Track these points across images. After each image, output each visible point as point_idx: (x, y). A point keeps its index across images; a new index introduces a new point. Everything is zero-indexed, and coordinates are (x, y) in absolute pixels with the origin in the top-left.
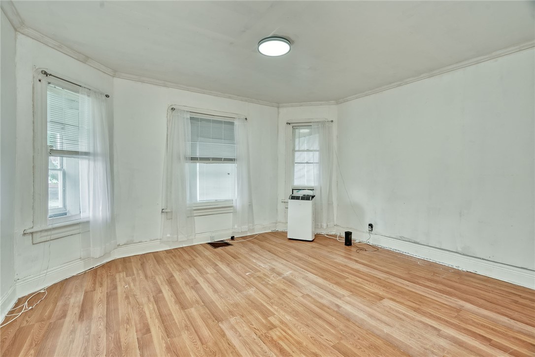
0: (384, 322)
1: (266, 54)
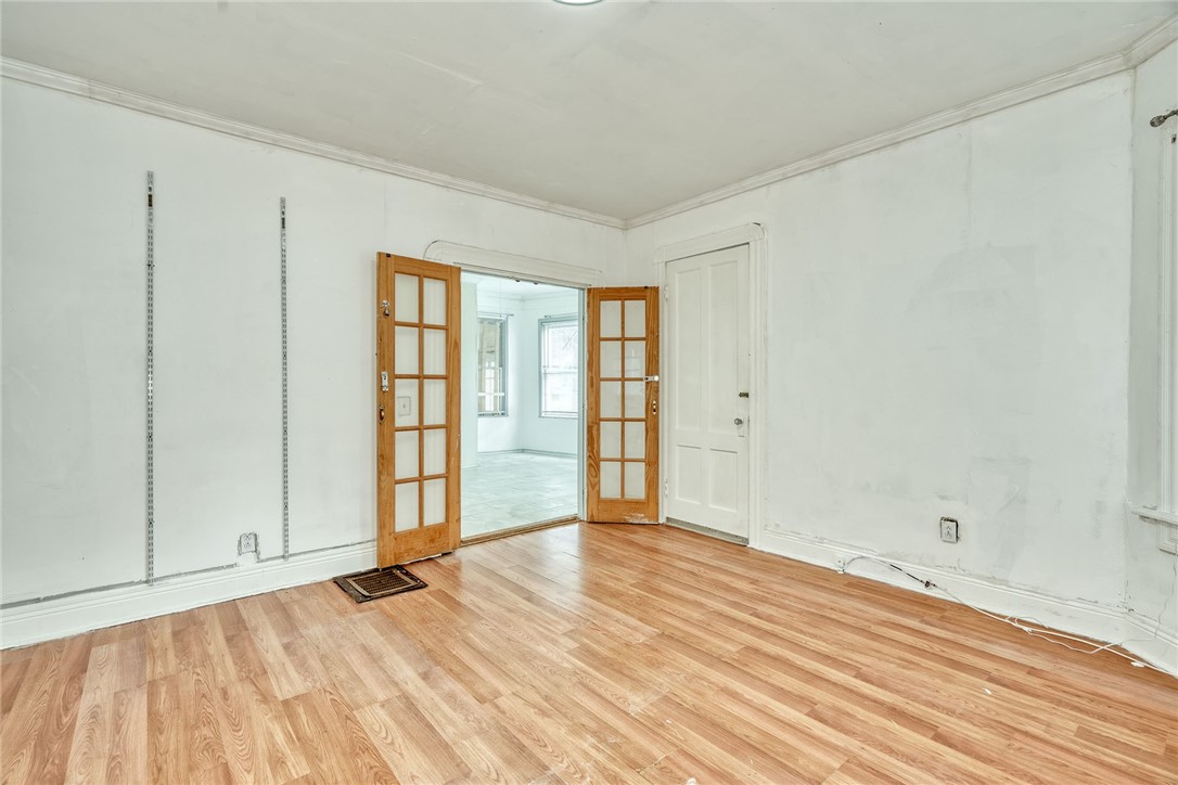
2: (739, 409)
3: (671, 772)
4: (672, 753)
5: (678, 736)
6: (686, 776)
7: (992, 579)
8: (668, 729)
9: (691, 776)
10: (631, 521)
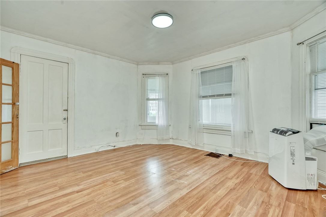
0: (116, 199)
1: (155, 26)
2: (65, 115)
7: (123, 141)
10: (5, 172)
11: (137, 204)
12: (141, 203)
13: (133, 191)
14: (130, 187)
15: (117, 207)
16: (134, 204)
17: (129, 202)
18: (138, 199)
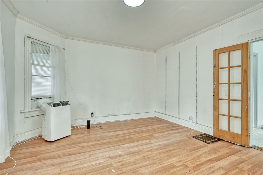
3: (118, 169)
4: (123, 171)
5: (129, 174)
6: (116, 171)
8: (132, 173)
9: (116, 172)
11: (159, 145)
12: (156, 145)
13: (163, 152)
14: (167, 156)
15: (170, 145)
16: (160, 145)
17: (164, 146)
18: (158, 147)
